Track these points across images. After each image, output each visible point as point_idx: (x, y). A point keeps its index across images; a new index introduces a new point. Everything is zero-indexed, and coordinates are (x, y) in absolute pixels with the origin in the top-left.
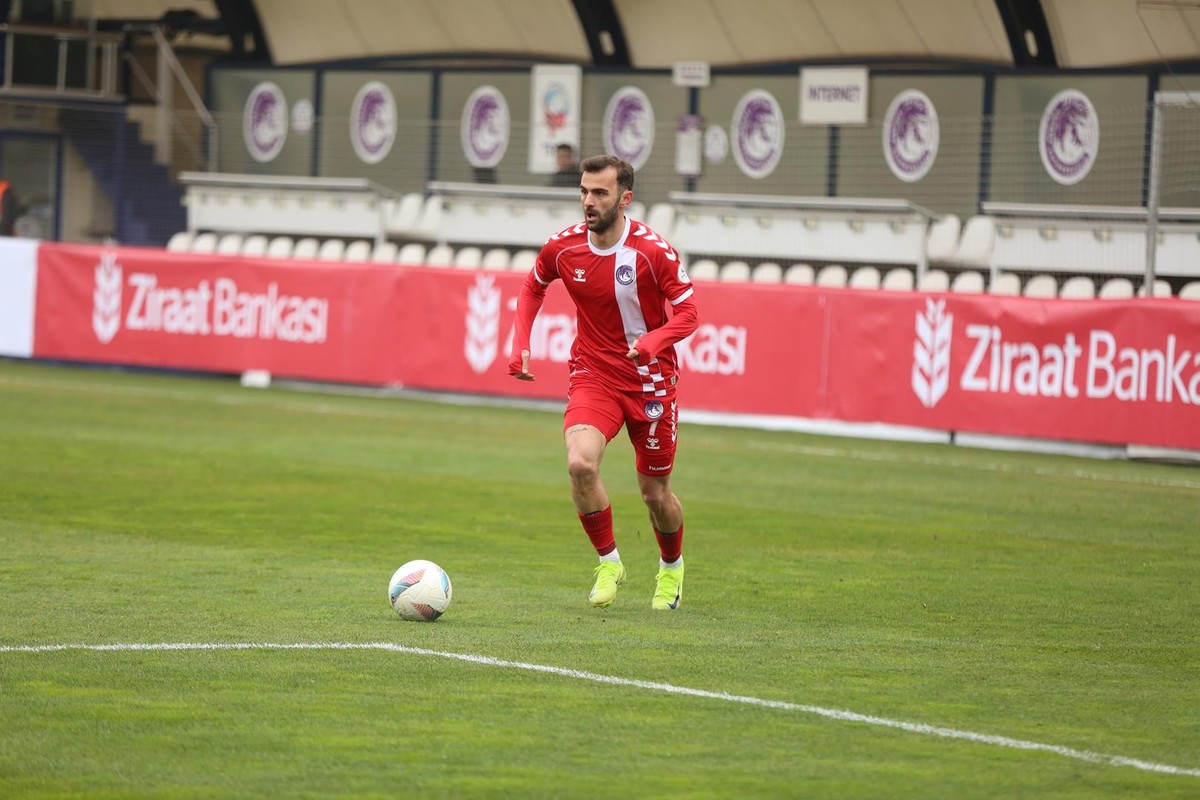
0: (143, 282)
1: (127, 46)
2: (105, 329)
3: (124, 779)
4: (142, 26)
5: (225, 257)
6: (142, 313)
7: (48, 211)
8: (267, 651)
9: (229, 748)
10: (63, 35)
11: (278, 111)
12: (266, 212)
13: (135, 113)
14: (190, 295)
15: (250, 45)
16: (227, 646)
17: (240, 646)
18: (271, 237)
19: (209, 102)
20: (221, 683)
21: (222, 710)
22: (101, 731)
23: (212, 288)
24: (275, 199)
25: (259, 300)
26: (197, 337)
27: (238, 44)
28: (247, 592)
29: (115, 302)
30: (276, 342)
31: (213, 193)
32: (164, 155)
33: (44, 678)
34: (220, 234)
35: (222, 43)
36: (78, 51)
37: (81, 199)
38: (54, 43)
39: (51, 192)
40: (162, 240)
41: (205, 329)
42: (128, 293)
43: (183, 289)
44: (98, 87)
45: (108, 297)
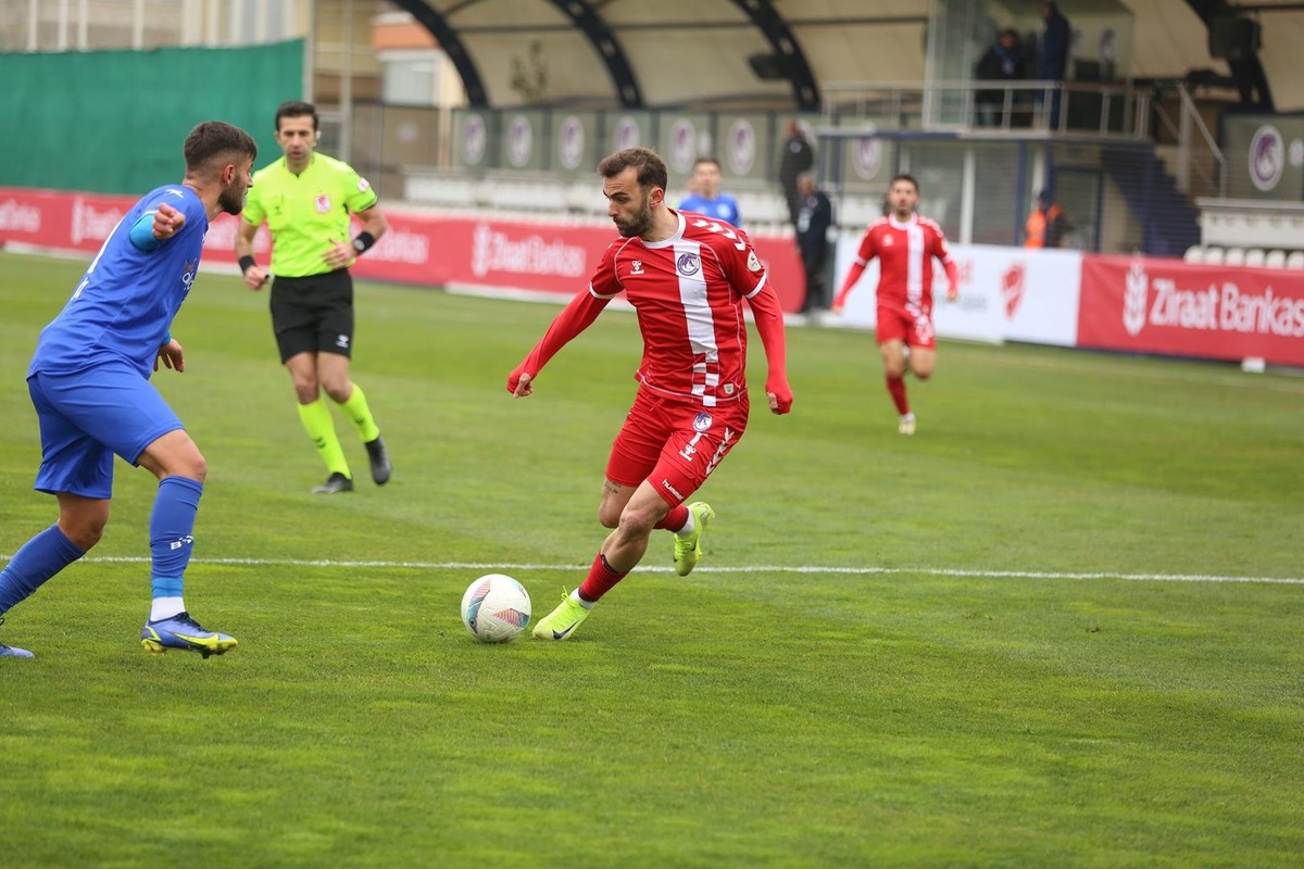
0: (1164, 286)
1: (1157, 98)
2: (1134, 323)
3: (1150, 682)
4: (1169, 83)
5: (1231, 268)
6: (1163, 310)
7: (1090, 230)
8: (1264, 584)
9: (1235, 661)
10: (1106, 91)
11: (1277, 151)
12: (1265, 230)
13: (1161, 151)
14: (1202, 297)
15: (1255, 96)
16: (1231, 579)
17: (1242, 579)
18: (1267, 251)
19: (1221, 141)
20: (1226, 609)
21: (1228, 630)
22: (1132, 643)
23: (1220, 291)
24: (1272, 221)
25: (1257, 302)
26: (1207, 332)
27: (1245, 95)
28: (1247, 536)
29: (1141, 302)
30: (1271, 336)
31: (1220, 216)
32: (1183, 184)
33: (1087, 599)
34: (1226, 249)
35: (1233, 95)
36: (1117, 103)
37: (1116, 219)
38: (1098, 97)
39: (1093, 213)
40: (1180, 253)
41: (1213, 324)
42: (1152, 295)
43: (1195, 292)
44: (1133, 129)
45: (1135, 298)
